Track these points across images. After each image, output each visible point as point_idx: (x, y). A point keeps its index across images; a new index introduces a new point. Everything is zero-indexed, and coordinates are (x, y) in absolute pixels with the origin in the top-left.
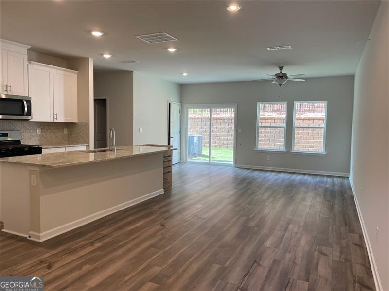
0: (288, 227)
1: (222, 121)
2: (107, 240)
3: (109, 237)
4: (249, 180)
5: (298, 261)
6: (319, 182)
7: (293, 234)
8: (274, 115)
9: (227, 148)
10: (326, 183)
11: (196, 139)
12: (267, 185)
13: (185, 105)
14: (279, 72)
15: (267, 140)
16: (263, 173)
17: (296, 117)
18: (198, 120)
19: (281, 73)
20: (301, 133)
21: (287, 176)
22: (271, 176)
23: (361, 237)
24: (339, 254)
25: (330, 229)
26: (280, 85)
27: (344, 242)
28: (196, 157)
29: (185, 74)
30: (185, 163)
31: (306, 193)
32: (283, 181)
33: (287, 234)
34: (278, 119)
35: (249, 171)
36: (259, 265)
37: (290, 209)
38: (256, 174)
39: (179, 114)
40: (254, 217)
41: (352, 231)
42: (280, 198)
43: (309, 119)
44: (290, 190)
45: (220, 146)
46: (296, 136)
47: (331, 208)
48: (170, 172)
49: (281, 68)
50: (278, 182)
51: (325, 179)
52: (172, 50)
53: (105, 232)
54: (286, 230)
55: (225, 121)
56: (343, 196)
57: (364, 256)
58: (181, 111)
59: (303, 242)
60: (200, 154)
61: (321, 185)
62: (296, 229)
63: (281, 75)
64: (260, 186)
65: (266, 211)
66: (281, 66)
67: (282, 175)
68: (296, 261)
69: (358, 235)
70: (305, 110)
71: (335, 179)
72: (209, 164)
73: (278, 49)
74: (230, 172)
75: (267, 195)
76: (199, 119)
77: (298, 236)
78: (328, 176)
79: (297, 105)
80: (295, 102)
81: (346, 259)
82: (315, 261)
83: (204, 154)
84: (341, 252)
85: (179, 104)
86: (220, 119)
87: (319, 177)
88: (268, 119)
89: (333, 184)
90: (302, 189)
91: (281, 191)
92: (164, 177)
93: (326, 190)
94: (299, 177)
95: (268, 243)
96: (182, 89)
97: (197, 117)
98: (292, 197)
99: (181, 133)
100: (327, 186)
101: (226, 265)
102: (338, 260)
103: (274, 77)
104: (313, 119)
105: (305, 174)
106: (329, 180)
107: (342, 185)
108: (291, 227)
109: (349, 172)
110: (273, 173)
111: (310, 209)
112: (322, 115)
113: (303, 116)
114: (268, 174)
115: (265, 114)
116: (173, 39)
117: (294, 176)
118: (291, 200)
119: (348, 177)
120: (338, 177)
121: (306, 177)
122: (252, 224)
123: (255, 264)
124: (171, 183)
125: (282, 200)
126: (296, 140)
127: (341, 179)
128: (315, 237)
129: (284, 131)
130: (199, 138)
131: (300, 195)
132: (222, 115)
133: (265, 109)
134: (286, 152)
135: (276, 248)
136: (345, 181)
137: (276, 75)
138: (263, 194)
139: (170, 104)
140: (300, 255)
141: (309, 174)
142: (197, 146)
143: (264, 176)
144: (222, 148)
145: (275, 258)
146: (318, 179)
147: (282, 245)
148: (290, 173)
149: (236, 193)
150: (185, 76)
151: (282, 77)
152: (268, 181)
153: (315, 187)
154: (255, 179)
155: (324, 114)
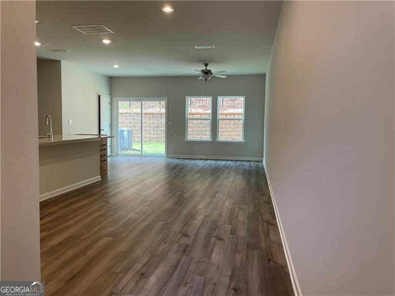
0: (215, 196)
1: (152, 115)
2: (55, 215)
3: (57, 213)
4: (180, 167)
5: (224, 215)
6: (240, 165)
7: (220, 199)
8: (200, 111)
9: (157, 142)
10: (245, 166)
11: (125, 133)
12: (196, 169)
13: (115, 98)
14: (205, 69)
15: (195, 134)
16: (193, 161)
17: (220, 112)
18: (126, 115)
19: (206, 69)
20: (224, 127)
21: (214, 162)
22: (200, 163)
23: (270, 197)
24: (253, 208)
25: (247, 194)
26: (206, 80)
27: (257, 201)
28: (126, 151)
29: (116, 66)
30: (116, 156)
31: (229, 173)
32: (210, 165)
33: (215, 200)
34: (204, 114)
35: (180, 160)
36: (195, 219)
37: (217, 184)
38: (186, 162)
39: (109, 106)
40: (187, 191)
41: (263, 195)
42: (208, 178)
43: (231, 114)
44: (216, 172)
45: (150, 140)
46: (220, 130)
47: (248, 182)
48: (105, 160)
49: (206, 65)
50: (206, 167)
51: (244, 163)
52: (106, 42)
53: (52, 210)
54: (214, 197)
55: (155, 115)
56: (258, 174)
57: (271, 208)
58: (111, 104)
59: (227, 204)
60: (130, 149)
61: (242, 167)
62: (221, 196)
63: (206, 71)
64: (190, 170)
65: (198, 187)
66: (206, 63)
67: (209, 162)
68: (222, 215)
69: (267, 197)
70: (228, 107)
71: (252, 163)
72: (141, 156)
73: (203, 48)
74: (162, 162)
75: (197, 176)
76: (127, 113)
77: (223, 200)
78: (247, 161)
79: (220, 99)
80: (218, 97)
81: (258, 211)
82: (236, 214)
83: (135, 148)
84: (255, 207)
85: (109, 96)
86: (149, 114)
87: (239, 162)
88: (195, 114)
89: (251, 166)
90: (226, 170)
91: (209, 172)
92: (100, 165)
93: (245, 170)
94: (223, 163)
95: (201, 206)
96: (112, 81)
97: (125, 111)
98: (218, 176)
99: (111, 125)
100: (246, 168)
101: (168, 221)
102: (252, 211)
103: (200, 73)
104: (234, 114)
105: (228, 160)
106: (247, 164)
107: (257, 167)
108: (218, 195)
109: (263, 157)
110: (201, 161)
111: (232, 183)
112: (241, 110)
113: (225, 112)
114: (197, 161)
115: (192, 110)
116: (109, 32)
117: (219, 162)
118: (216, 178)
119: (262, 161)
120: (254, 161)
121: (229, 162)
122: (187, 196)
123: (191, 219)
124: (107, 171)
125: (210, 179)
126: (220, 133)
127: (257, 163)
128: (236, 200)
129: (210, 126)
130: (129, 132)
131: (225, 175)
132: (151, 110)
133: (192, 105)
134: (212, 142)
135: (207, 208)
136: (260, 164)
137: (202, 71)
138: (194, 176)
139: (99, 96)
140: (225, 211)
141: (231, 160)
142: (127, 140)
143: (193, 163)
144: (152, 142)
145: (207, 214)
146: (239, 163)
147: (211, 207)
148: (215, 160)
149: (170, 176)
150: (116, 68)
151: (207, 73)
152: (198, 166)
153: (236, 169)
154: (186, 165)
155: (242, 110)
